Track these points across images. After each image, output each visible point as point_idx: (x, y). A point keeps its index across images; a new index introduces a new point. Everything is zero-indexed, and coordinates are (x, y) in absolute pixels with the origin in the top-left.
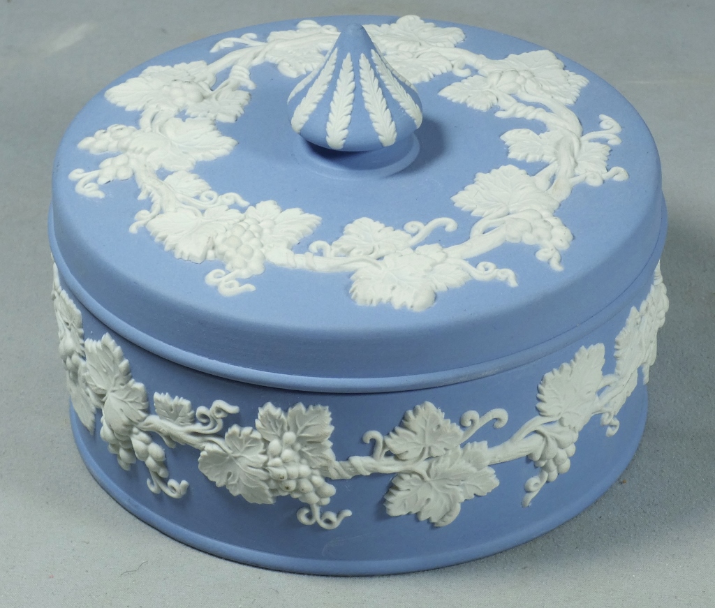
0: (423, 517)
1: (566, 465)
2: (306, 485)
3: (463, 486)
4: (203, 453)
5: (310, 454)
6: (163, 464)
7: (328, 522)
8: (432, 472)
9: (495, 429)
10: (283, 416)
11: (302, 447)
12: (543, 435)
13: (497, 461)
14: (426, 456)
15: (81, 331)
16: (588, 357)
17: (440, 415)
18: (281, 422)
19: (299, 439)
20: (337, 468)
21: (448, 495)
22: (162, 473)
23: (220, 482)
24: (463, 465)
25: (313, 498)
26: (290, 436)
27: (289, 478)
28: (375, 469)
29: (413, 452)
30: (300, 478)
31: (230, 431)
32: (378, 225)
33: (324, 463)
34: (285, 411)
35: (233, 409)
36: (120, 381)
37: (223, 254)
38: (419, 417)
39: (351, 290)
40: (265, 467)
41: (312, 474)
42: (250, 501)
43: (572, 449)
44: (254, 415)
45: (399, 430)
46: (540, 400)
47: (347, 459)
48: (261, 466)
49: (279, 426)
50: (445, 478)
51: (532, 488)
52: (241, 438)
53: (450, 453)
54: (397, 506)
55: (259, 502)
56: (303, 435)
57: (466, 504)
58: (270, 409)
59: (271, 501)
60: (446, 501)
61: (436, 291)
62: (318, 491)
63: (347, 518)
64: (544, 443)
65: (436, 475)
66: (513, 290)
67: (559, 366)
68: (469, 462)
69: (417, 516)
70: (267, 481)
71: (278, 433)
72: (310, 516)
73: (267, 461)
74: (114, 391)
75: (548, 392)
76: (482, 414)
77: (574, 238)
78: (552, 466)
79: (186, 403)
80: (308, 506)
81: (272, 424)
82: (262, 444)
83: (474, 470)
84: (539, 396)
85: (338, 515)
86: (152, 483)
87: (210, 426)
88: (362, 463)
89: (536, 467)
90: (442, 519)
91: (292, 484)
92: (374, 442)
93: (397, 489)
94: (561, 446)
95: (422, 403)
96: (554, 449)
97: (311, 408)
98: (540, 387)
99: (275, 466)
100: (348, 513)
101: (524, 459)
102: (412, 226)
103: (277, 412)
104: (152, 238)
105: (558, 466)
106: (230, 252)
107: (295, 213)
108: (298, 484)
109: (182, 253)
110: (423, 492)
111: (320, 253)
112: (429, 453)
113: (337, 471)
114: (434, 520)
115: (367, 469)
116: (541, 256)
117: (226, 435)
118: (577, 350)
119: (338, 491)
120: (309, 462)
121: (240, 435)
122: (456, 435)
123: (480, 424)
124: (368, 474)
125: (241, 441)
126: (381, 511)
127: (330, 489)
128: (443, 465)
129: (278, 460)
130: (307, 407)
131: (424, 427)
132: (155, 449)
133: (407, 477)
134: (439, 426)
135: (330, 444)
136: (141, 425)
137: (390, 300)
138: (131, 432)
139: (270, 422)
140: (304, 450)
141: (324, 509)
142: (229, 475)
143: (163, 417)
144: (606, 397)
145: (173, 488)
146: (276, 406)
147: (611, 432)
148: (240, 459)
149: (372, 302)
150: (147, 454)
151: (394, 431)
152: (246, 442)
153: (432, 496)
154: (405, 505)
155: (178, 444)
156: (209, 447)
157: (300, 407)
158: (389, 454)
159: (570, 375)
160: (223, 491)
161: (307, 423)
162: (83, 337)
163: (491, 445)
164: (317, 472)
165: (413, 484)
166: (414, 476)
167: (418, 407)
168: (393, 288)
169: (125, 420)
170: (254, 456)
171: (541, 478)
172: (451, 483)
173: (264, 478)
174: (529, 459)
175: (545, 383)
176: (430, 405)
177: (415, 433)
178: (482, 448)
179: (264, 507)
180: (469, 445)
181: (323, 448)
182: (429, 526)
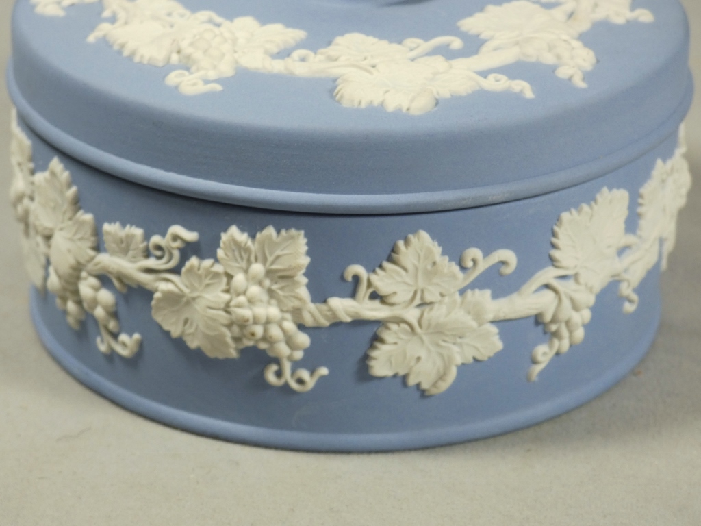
0: (412, 381)
1: (580, 334)
2: (275, 332)
3: (460, 345)
4: (157, 295)
5: (280, 293)
6: (114, 314)
7: (301, 381)
8: (424, 322)
9: (501, 275)
10: (250, 243)
11: (272, 285)
12: (555, 291)
13: (502, 316)
14: (418, 301)
15: (31, 165)
16: (611, 201)
17: (437, 250)
18: (247, 250)
19: (269, 273)
20: (313, 313)
21: (441, 355)
22: (112, 325)
23: (175, 332)
24: (460, 316)
25: (283, 349)
26: (258, 268)
27: (256, 322)
28: (357, 313)
29: (403, 295)
30: (268, 322)
31: (188, 264)
32: (371, 40)
33: (297, 303)
34: (253, 236)
35: (191, 236)
36: (68, 215)
37: (188, 57)
38: (411, 249)
39: (336, 91)
40: (227, 309)
41: (283, 319)
42: (211, 354)
43: (586, 315)
44: (216, 243)
45: (386, 265)
46: (554, 246)
47: (325, 301)
48: (222, 306)
49: (245, 256)
50: (439, 331)
51: (540, 357)
52: (200, 272)
53: (446, 299)
54: (382, 364)
55: (221, 356)
56: (274, 267)
57: (462, 368)
58: (234, 233)
59: (233, 353)
60: (439, 363)
61: (438, 97)
62: (289, 341)
63: (322, 378)
64: (556, 301)
65: (429, 325)
66: (529, 101)
67: (577, 206)
68: (469, 313)
69: (404, 378)
70: (229, 326)
71: (244, 264)
72: (279, 374)
73: (230, 301)
74: (61, 229)
75: (564, 235)
76: (486, 253)
77: (598, 61)
78: (564, 332)
79: (138, 232)
80: (277, 361)
81: (237, 253)
82: (225, 280)
83: (474, 324)
84: (554, 240)
85: (312, 372)
86: (102, 341)
87: (165, 260)
88: (342, 306)
89: (545, 333)
90: (435, 385)
91: (259, 330)
92: (357, 279)
93: (382, 341)
94: (576, 307)
95: (415, 232)
96: (567, 311)
97: (283, 232)
98: (556, 228)
99: (239, 306)
100: (324, 371)
101: (532, 320)
102: (411, 42)
103: (243, 237)
104: (111, 46)
105: (571, 332)
106: (198, 55)
107: (276, 28)
108: (265, 331)
109: (142, 57)
110: (414, 349)
111: (303, 59)
112: (422, 298)
113: (313, 315)
114: (425, 386)
115: (348, 315)
116: (563, 73)
117: (184, 270)
118: (598, 190)
119: (313, 343)
120: (280, 303)
121: (199, 269)
122: (454, 276)
123: (483, 265)
124: (349, 319)
125: (200, 277)
126: (363, 371)
127: (304, 339)
128: (437, 314)
129: (242, 299)
130: (278, 232)
131: (416, 262)
132: (106, 296)
133: (394, 327)
134: (434, 264)
135: (304, 280)
136: (90, 266)
137: (382, 104)
138: (78, 278)
139: (234, 251)
140: (275, 287)
141: (296, 365)
142: (186, 321)
143: (113, 253)
144: (628, 258)
145: (124, 345)
146: (242, 230)
147: (629, 308)
148: (198, 300)
149: (360, 103)
150: (95, 302)
151: (381, 267)
152: (206, 276)
153: (423, 354)
154: (391, 363)
155: (129, 288)
156: (164, 286)
157: (270, 231)
158: (374, 296)
159: (591, 219)
160: (179, 343)
161: (278, 252)
162: (33, 172)
163: (495, 296)
164: (288, 316)
165: (402, 336)
166: (404, 326)
167: (411, 236)
168: (387, 92)
169: (72, 261)
170: (216, 295)
171: (551, 346)
172: (447, 339)
173: (226, 322)
174: (538, 320)
175: (561, 223)
176: (424, 235)
177: (405, 269)
178: (483, 297)
179: (227, 362)
180: (469, 293)
181: (296, 284)
182: (418, 394)
